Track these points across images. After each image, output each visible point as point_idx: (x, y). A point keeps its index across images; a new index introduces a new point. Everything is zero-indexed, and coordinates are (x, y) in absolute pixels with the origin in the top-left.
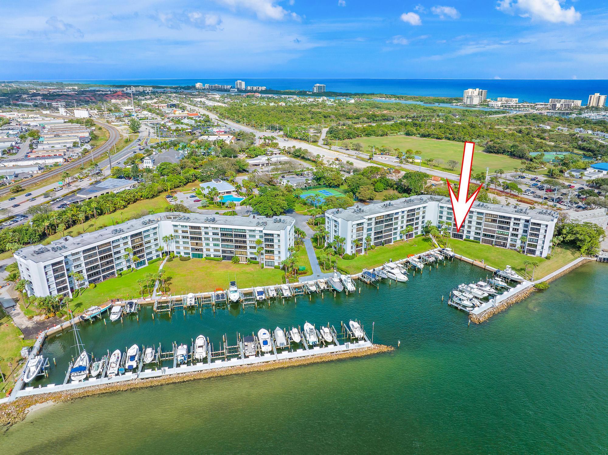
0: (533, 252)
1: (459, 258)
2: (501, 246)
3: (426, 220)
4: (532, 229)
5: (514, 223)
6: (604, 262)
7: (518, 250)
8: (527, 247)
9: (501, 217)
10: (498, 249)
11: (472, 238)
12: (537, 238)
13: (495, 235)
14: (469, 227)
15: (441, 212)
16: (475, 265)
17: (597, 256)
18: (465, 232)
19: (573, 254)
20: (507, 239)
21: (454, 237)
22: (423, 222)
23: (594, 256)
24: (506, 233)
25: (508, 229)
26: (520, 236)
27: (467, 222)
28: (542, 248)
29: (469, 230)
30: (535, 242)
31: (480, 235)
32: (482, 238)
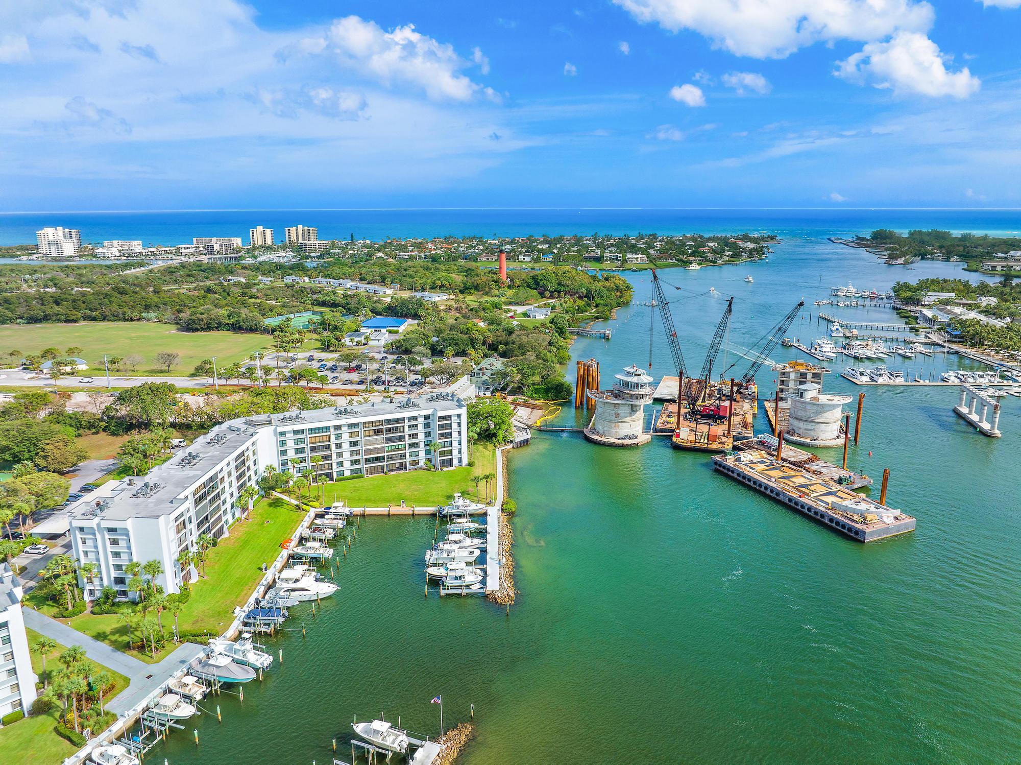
0: (449, 463)
1: (359, 513)
2: (397, 469)
3: (261, 467)
4: (440, 427)
5: (409, 426)
6: (521, 446)
7: (424, 466)
8: (438, 459)
9: (389, 421)
10: (395, 476)
11: (347, 474)
12: (450, 439)
13: (386, 454)
14: (340, 455)
15: (283, 443)
16: (394, 515)
17: (512, 442)
18: (335, 466)
19: (485, 447)
20: (403, 456)
21: (317, 482)
22: (256, 473)
23: (508, 442)
24: (400, 447)
25: (402, 438)
26: (422, 445)
27: (333, 447)
28: (460, 452)
29: (340, 460)
30: (448, 447)
31: (360, 464)
32: (365, 466)
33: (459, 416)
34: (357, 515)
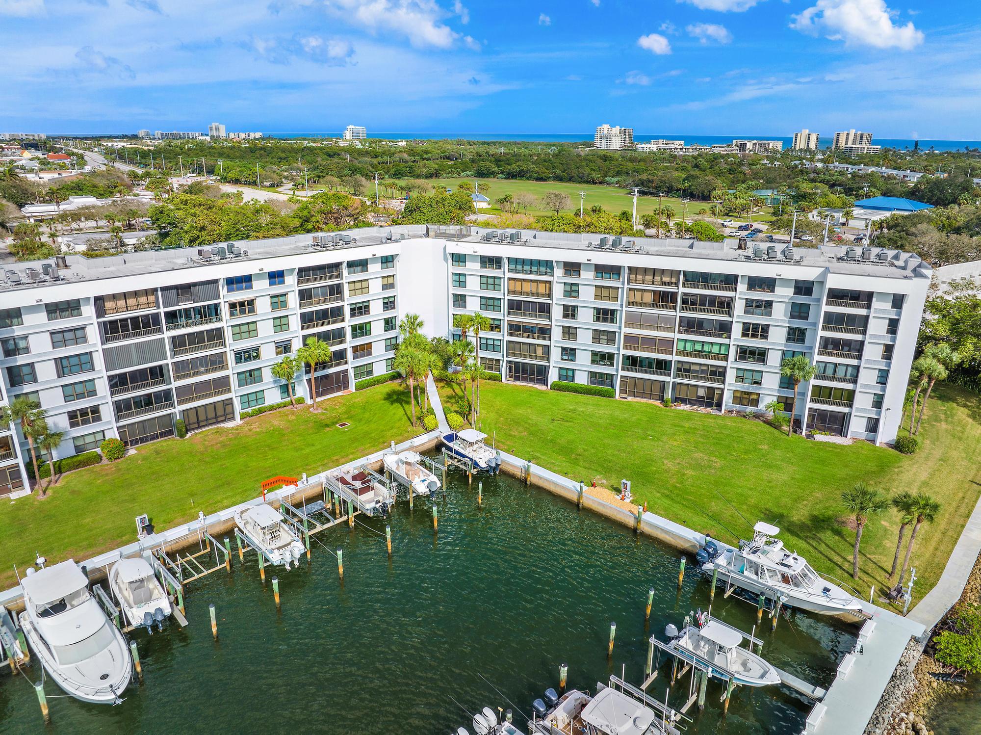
0: (839, 424)
1: (518, 473)
2: (700, 401)
3: (400, 313)
4: (832, 321)
5: (749, 303)
7: (770, 415)
8: (809, 405)
9: (693, 278)
10: (688, 417)
12: (855, 362)
13: (674, 358)
14: (569, 333)
15: (460, 280)
18: (555, 354)
20: (719, 374)
21: (517, 378)
22: (389, 324)
24: (716, 349)
25: (725, 329)
26: (774, 359)
27: (557, 312)
28: (878, 403)
29: (569, 345)
30: (844, 380)
31: (612, 365)
32: (621, 373)
33: (898, 301)
34: (512, 476)
